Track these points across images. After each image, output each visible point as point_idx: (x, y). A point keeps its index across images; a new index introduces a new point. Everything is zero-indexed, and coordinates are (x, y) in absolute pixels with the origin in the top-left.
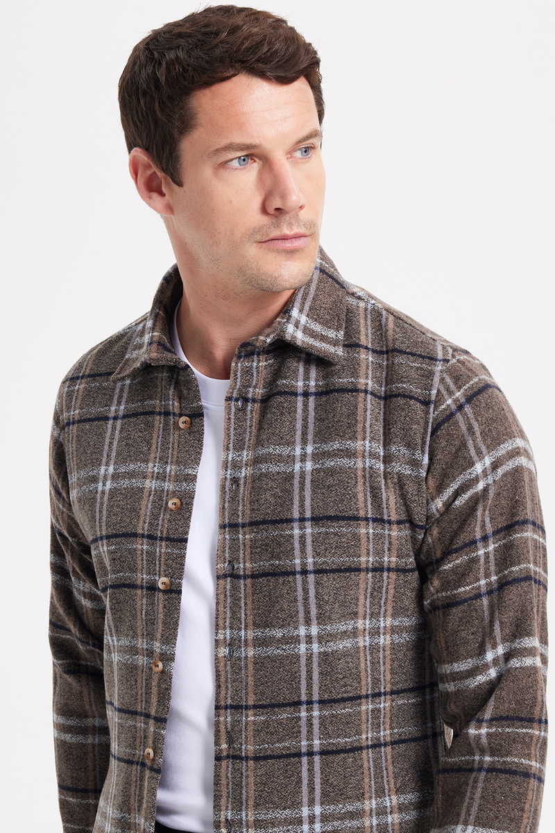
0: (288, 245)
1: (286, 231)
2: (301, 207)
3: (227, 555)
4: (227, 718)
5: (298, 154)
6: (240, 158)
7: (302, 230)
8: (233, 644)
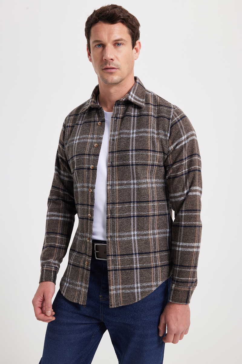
0: (109, 71)
1: (108, 66)
2: (112, 59)
3: (110, 160)
4: (110, 206)
5: (116, 45)
6: (98, 45)
7: (114, 66)
8: (112, 185)
